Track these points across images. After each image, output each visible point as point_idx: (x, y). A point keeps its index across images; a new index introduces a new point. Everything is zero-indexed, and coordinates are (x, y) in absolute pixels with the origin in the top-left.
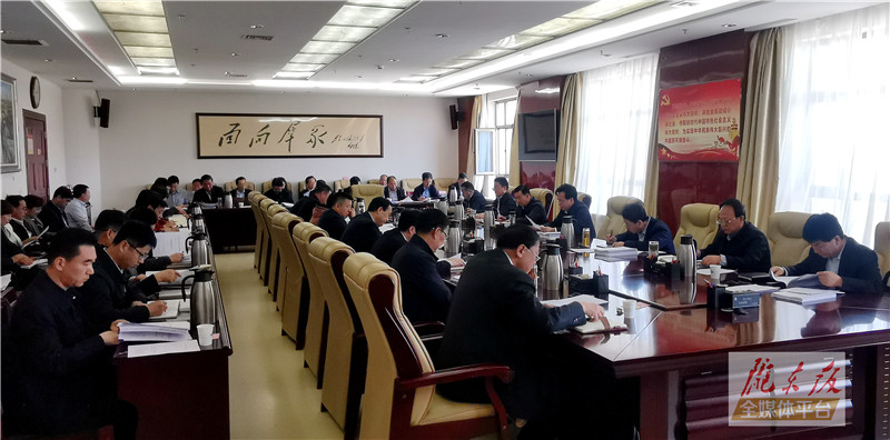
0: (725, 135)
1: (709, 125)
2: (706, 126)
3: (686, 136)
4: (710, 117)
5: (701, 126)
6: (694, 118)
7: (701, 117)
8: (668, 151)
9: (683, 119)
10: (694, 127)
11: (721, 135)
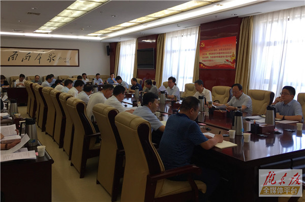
0: (229, 59)
1: (222, 55)
2: (220, 55)
3: (212, 59)
4: (222, 51)
5: (219, 55)
6: (215, 52)
7: (218, 51)
8: (204, 65)
9: (210, 52)
10: (215, 55)
11: (227, 59)
